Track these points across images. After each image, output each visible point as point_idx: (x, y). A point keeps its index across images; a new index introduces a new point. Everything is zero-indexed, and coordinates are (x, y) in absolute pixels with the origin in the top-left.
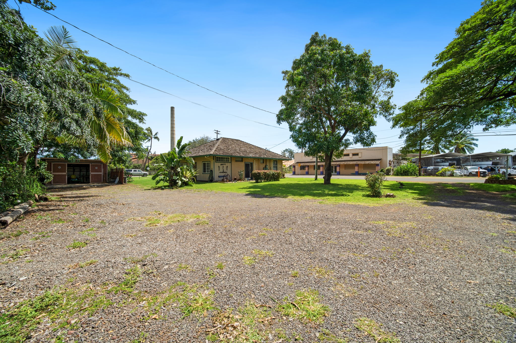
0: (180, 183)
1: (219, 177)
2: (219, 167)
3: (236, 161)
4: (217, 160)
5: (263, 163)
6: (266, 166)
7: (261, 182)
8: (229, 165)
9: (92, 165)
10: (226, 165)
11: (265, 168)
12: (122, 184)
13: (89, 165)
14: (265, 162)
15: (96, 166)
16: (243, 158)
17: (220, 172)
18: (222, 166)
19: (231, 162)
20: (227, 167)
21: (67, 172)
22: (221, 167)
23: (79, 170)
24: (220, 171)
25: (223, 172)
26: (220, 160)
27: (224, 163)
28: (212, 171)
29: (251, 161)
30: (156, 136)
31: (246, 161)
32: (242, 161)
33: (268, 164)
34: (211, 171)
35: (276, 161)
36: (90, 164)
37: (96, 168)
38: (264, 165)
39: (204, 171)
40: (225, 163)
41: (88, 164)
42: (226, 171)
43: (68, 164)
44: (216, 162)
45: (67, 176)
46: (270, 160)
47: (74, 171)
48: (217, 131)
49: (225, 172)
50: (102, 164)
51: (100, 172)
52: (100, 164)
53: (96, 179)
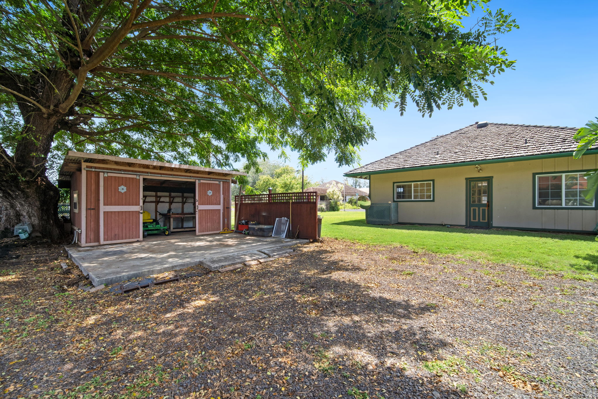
9: (200, 184)
13: (195, 183)
21: (141, 204)
36: (197, 182)
37: (210, 193)
41: (192, 180)
43: (144, 179)
45: (141, 216)
50: (221, 183)
51: (218, 204)
52: (217, 182)
53: (209, 224)
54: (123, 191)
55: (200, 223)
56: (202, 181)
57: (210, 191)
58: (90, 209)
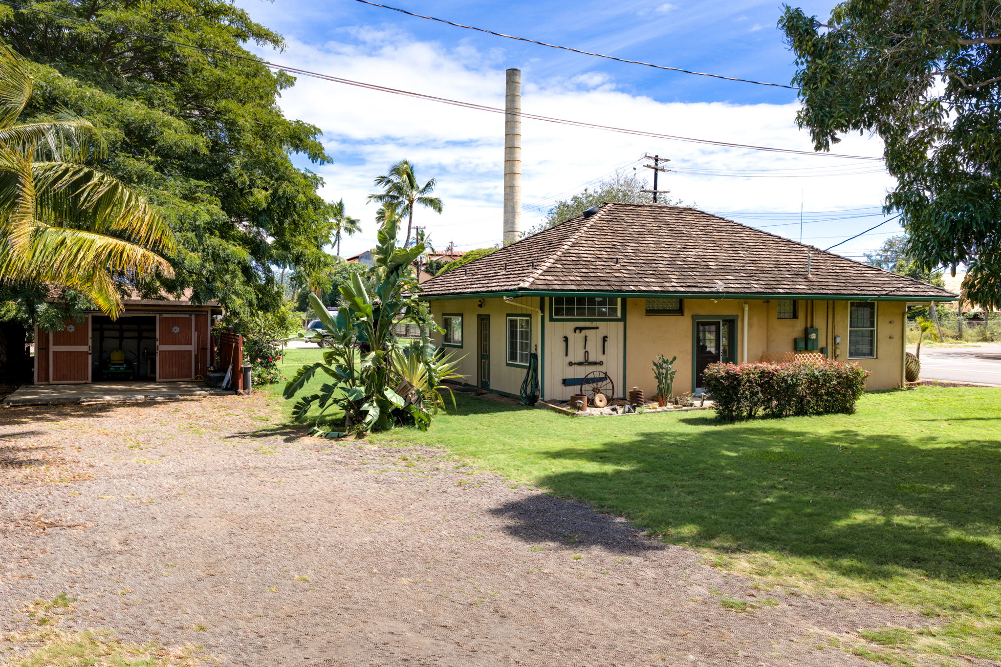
0: (373, 412)
1: (566, 382)
2: (566, 339)
3: (650, 312)
4: (558, 311)
5: (795, 316)
6: (806, 332)
7: (751, 417)
8: (613, 330)
9: (161, 320)
10: (601, 332)
11: (804, 344)
12: (237, 393)
13: (155, 318)
14: (801, 314)
15: (175, 321)
16: (686, 301)
17: (571, 364)
18: (580, 336)
19: (624, 319)
20: (605, 339)
21: (90, 343)
22: (576, 340)
23: (135, 334)
24: (571, 358)
25: (586, 362)
26: (570, 311)
27: (588, 324)
28: (534, 356)
29: (728, 311)
30: (427, 195)
31: (702, 312)
32: (680, 311)
33: (820, 322)
34: (531, 354)
35: (871, 305)
36: (158, 316)
37: (176, 330)
38: (799, 326)
39: (513, 356)
40: (594, 324)
41: (151, 315)
42: (599, 357)
43: (93, 317)
44: (551, 320)
45: (90, 357)
46: (832, 302)
47: (121, 338)
48: (656, 159)
49: (595, 363)
50: (193, 316)
51: (188, 344)
52: (187, 316)
53: (174, 369)
54: (71, 331)
55: (161, 367)
56: (164, 316)
57: (176, 328)
58: (42, 349)
